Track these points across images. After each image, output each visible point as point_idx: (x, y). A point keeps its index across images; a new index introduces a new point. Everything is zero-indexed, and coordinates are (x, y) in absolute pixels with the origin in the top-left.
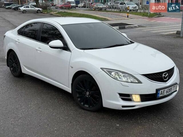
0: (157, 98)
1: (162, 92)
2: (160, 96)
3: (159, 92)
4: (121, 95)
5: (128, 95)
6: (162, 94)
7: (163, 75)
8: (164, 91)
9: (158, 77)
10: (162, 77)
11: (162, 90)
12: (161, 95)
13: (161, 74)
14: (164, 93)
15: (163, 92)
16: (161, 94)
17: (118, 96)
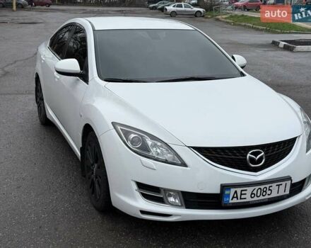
0: (223, 205)
1: (236, 192)
2: (231, 201)
3: (227, 192)
4: (141, 186)
5: (157, 189)
6: (237, 197)
7: (248, 155)
8: (243, 192)
9: (233, 157)
10: (246, 159)
11: (236, 189)
12: (235, 200)
13: (243, 152)
14: (243, 197)
15: (241, 194)
16: (233, 197)
17: (135, 187)
